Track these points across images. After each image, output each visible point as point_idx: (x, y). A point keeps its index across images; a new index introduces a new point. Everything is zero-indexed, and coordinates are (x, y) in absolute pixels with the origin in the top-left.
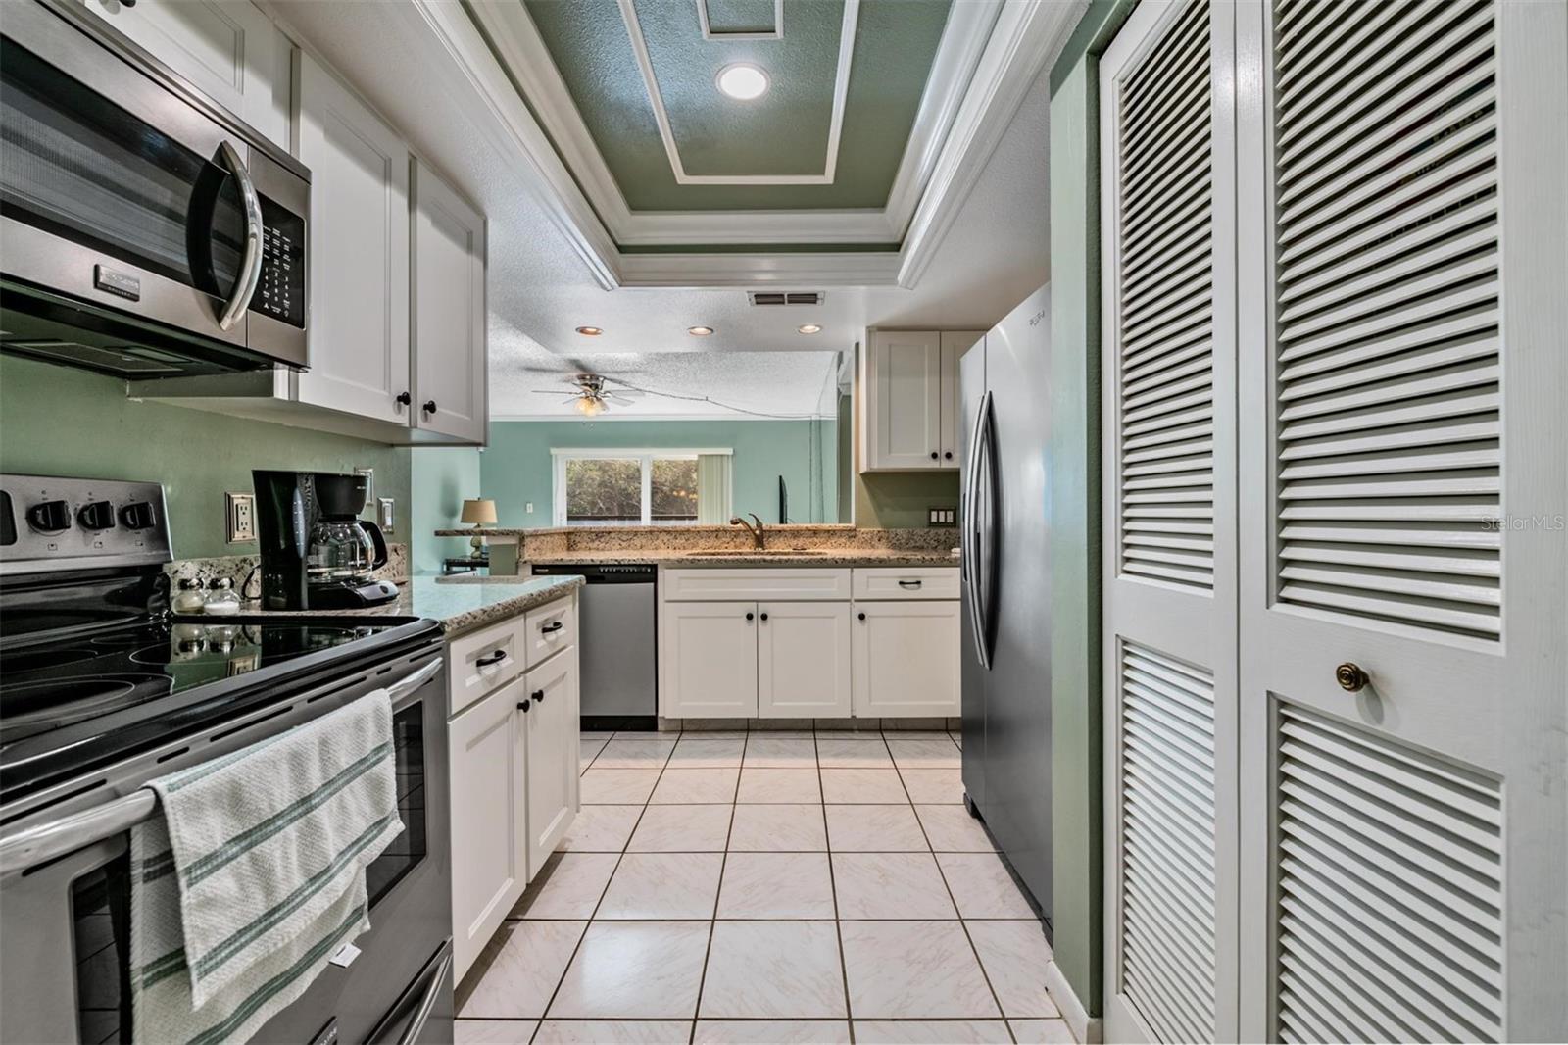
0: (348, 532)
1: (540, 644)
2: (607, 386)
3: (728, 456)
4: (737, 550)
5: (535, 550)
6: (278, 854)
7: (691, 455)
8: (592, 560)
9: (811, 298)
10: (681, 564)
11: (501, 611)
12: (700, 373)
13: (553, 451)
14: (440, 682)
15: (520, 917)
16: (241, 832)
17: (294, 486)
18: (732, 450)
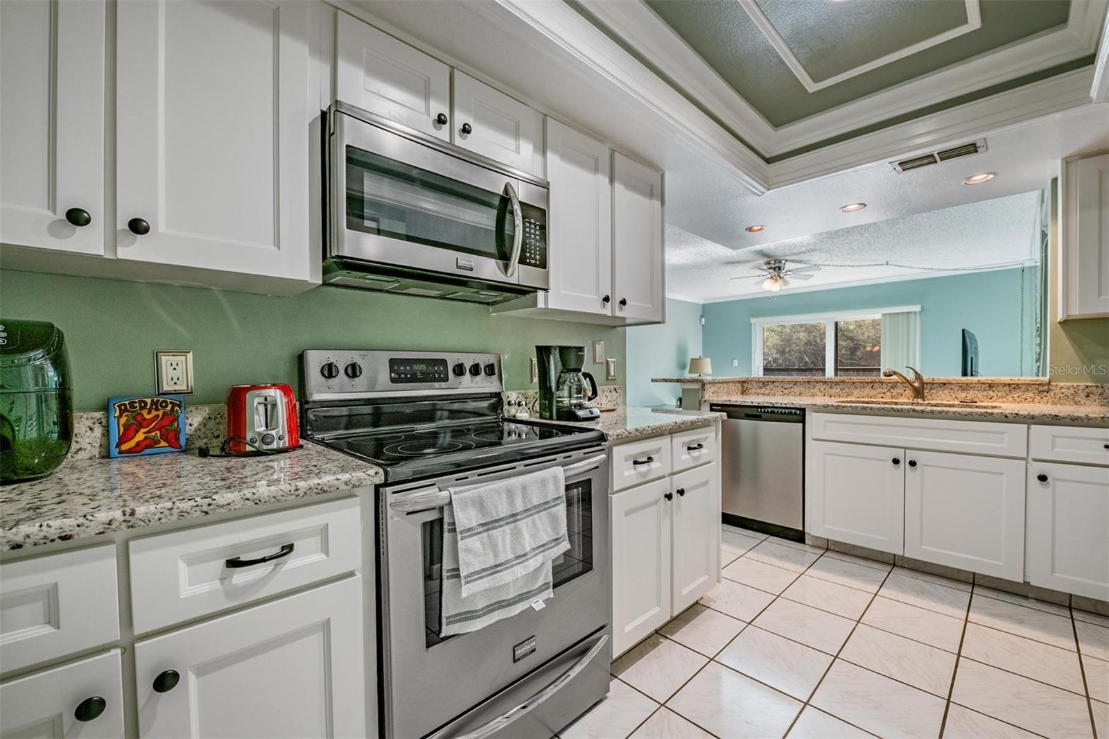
0: (576, 379)
1: (685, 458)
2: (789, 266)
3: (915, 312)
4: (894, 400)
5: (713, 393)
6: (500, 538)
7: (875, 315)
8: (752, 402)
9: (972, 148)
10: (826, 409)
11: (650, 431)
12: (875, 242)
13: (753, 321)
14: (605, 468)
15: (668, 636)
16: (484, 522)
17: (550, 353)
18: (920, 306)
